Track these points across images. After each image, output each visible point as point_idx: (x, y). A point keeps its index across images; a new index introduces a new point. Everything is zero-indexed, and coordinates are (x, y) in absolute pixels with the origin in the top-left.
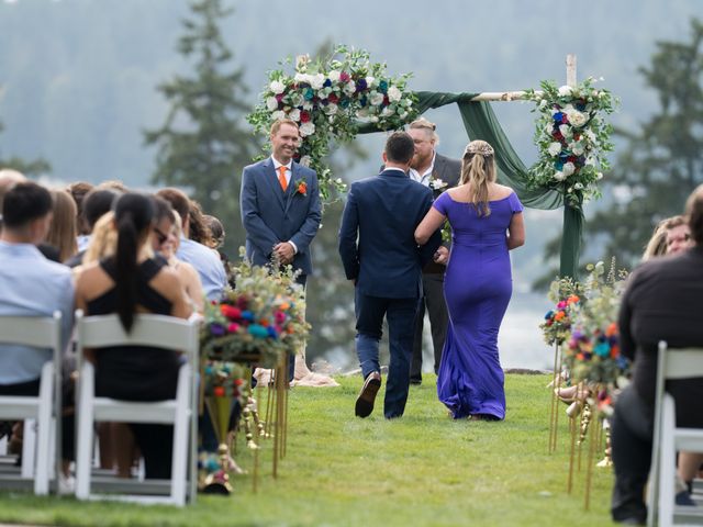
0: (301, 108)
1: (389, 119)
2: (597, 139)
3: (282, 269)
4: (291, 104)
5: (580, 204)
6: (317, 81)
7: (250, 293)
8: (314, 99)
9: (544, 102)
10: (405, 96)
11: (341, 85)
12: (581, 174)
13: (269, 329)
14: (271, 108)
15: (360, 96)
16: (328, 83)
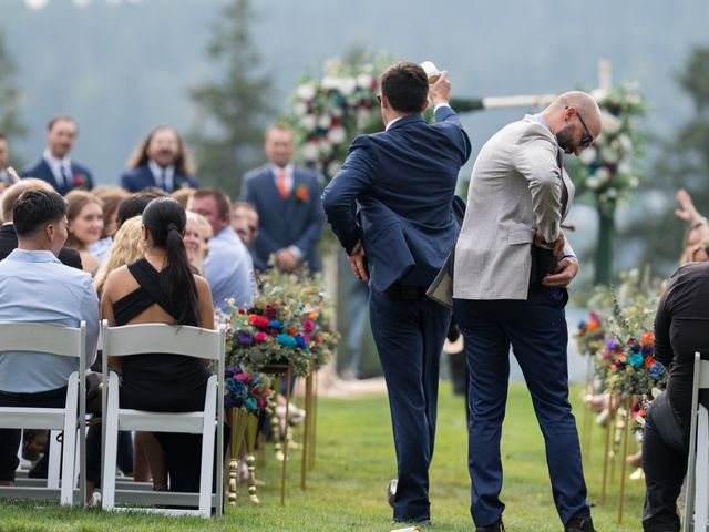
3: (311, 277)
6: (346, 85)
7: (278, 302)
8: (344, 106)
11: (371, 91)
12: (615, 180)
13: (297, 337)
16: (358, 89)
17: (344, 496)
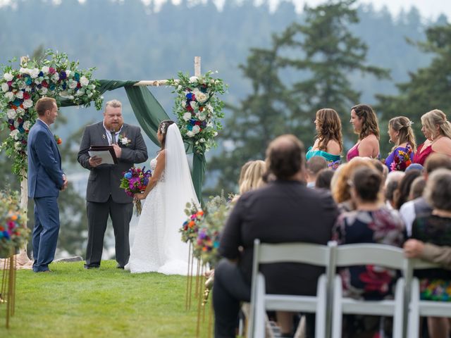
0: (24, 90)
1: (81, 97)
2: (214, 110)
3: (12, 194)
4: (17, 88)
5: (203, 152)
6: (34, 73)
8: (32, 85)
9: (180, 87)
10: (91, 83)
11: (50, 76)
12: (204, 132)
13: (4, 232)
14: (4, 90)
15: (62, 82)
16: (41, 74)
17: (33, 332)
